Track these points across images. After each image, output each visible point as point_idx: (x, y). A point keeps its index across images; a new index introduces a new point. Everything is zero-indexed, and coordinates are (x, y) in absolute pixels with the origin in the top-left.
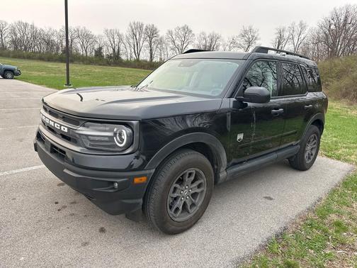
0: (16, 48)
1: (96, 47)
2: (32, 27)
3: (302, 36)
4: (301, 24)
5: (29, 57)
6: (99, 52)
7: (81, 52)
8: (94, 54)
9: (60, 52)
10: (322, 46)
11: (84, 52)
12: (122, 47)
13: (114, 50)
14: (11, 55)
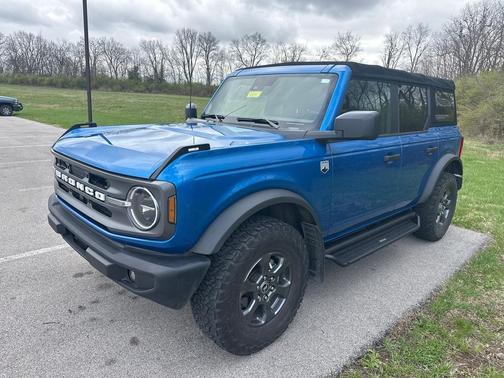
0: (16, 70)
1: (130, 66)
2: (39, 39)
3: (422, 45)
4: (420, 28)
5: (35, 83)
6: (134, 74)
7: (109, 74)
8: (127, 76)
9: (79, 74)
10: (451, 59)
11: (113, 74)
12: (167, 65)
13: (155, 69)
14: (10, 80)
